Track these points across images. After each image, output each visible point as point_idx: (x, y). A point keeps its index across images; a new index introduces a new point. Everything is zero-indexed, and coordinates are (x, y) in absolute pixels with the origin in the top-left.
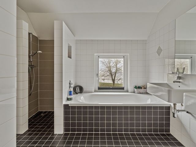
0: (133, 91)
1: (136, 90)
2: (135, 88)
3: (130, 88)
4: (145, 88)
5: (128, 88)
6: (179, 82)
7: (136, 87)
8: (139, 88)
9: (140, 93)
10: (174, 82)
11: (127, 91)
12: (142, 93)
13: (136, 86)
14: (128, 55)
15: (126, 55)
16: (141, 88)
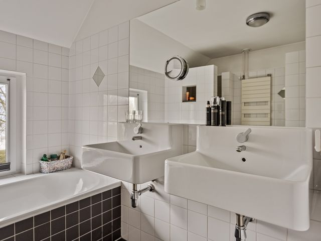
0: (36, 167)
1: (44, 164)
2: (42, 160)
3: (29, 161)
4: (67, 157)
5: (22, 163)
6: (141, 138)
7: (45, 158)
8: (54, 157)
9: (57, 171)
10: (133, 139)
11: (20, 172)
12: (62, 170)
13: (45, 156)
14: (21, 76)
15: (14, 76)
16: (58, 158)
